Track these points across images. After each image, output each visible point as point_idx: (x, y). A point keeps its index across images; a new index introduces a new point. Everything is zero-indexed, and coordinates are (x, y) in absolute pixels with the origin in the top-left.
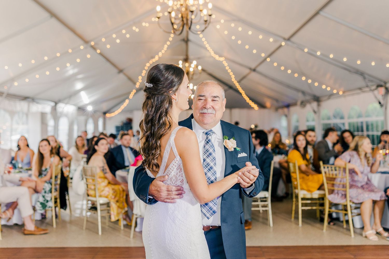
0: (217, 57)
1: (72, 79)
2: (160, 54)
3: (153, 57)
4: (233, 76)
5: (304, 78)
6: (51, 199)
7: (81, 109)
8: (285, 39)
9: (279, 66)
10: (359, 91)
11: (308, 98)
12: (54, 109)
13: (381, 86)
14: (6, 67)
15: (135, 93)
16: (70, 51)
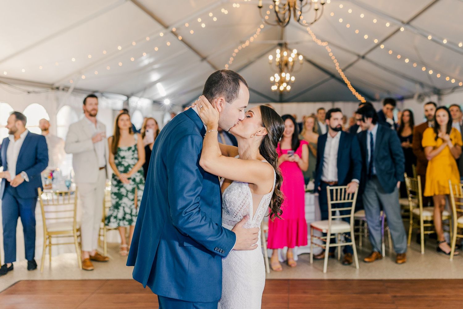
1: (147, 69)
2: (252, 39)
3: (243, 42)
4: (337, 64)
5: (424, 69)
8: (404, 23)
9: (395, 53)
11: (427, 90)
12: (126, 104)
16: (148, 39)
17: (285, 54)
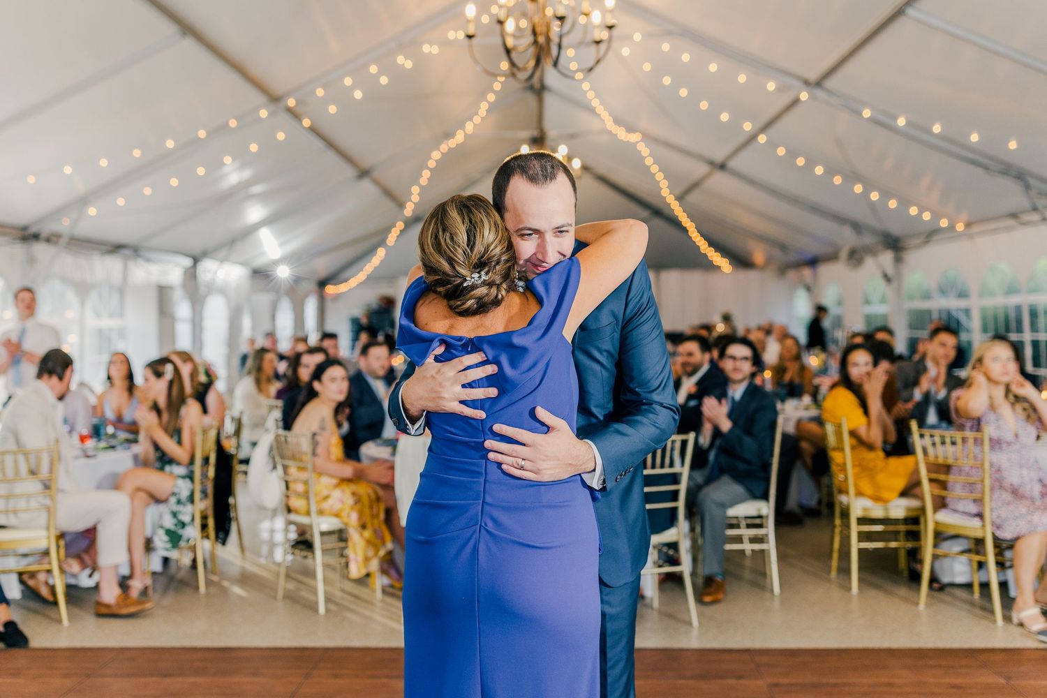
0: (621, 134)
1: (236, 196)
2: (469, 127)
3: (449, 135)
4: (664, 184)
5: (858, 189)
6: (193, 519)
7: (261, 275)
8: (807, 83)
9: (792, 154)
10: (1011, 222)
11: (868, 240)
12: (191, 275)
14: (68, 170)
15: (402, 232)
16: (233, 123)
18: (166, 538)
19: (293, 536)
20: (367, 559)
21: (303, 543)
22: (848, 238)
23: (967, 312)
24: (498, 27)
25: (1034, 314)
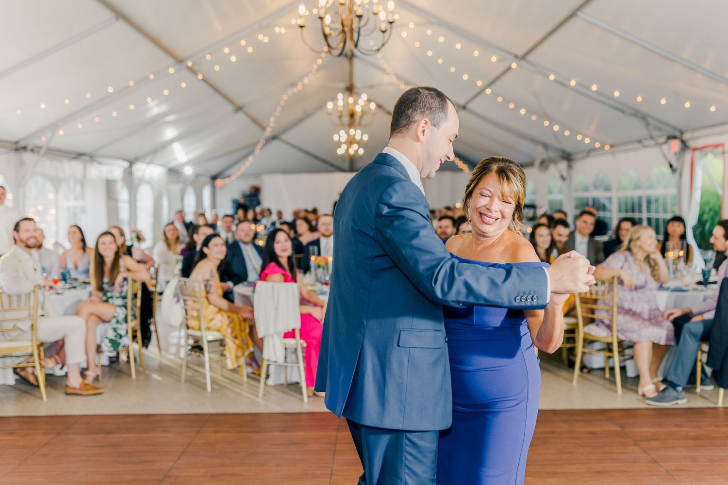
0: (402, 86)
1: (157, 122)
2: (306, 80)
3: (293, 85)
5: (546, 123)
6: (127, 333)
7: (174, 172)
8: (516, 57)
9: (507, 101)
10: (637, 145)
11: (552, 154)
12: (129, 173)
13: (675, 138)
14: (43, 106)
15: (264, 145)
16: (152, 77)
17: (351, 100)
18: (109, 345)
19: (191, 342)
20: (237, 357)
21: (197, 348)
22: (540, 153)
23: (610, 199)
24: (319, 21)
25: (649, 202)
